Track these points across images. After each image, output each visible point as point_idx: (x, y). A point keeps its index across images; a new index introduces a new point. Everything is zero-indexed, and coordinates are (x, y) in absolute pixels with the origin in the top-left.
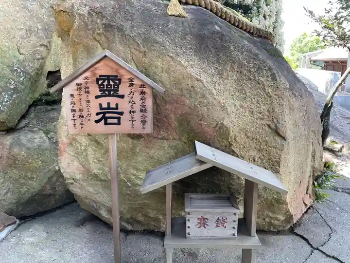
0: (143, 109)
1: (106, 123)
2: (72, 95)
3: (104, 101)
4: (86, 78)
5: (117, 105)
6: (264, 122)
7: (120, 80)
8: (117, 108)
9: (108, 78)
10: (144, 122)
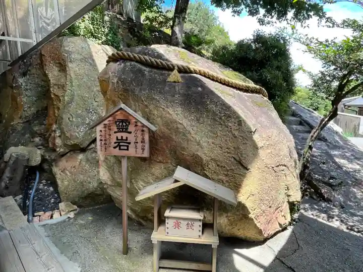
0: (143, 142)
1: (120, 149)
2: (101, 131)
3: (119, 135)
4: (109, 121)
5: (127, 138)
6: (231, 155)
7: (129, 123)
8: (127, 140)
9: (122, 121)
10: (143, 149)
